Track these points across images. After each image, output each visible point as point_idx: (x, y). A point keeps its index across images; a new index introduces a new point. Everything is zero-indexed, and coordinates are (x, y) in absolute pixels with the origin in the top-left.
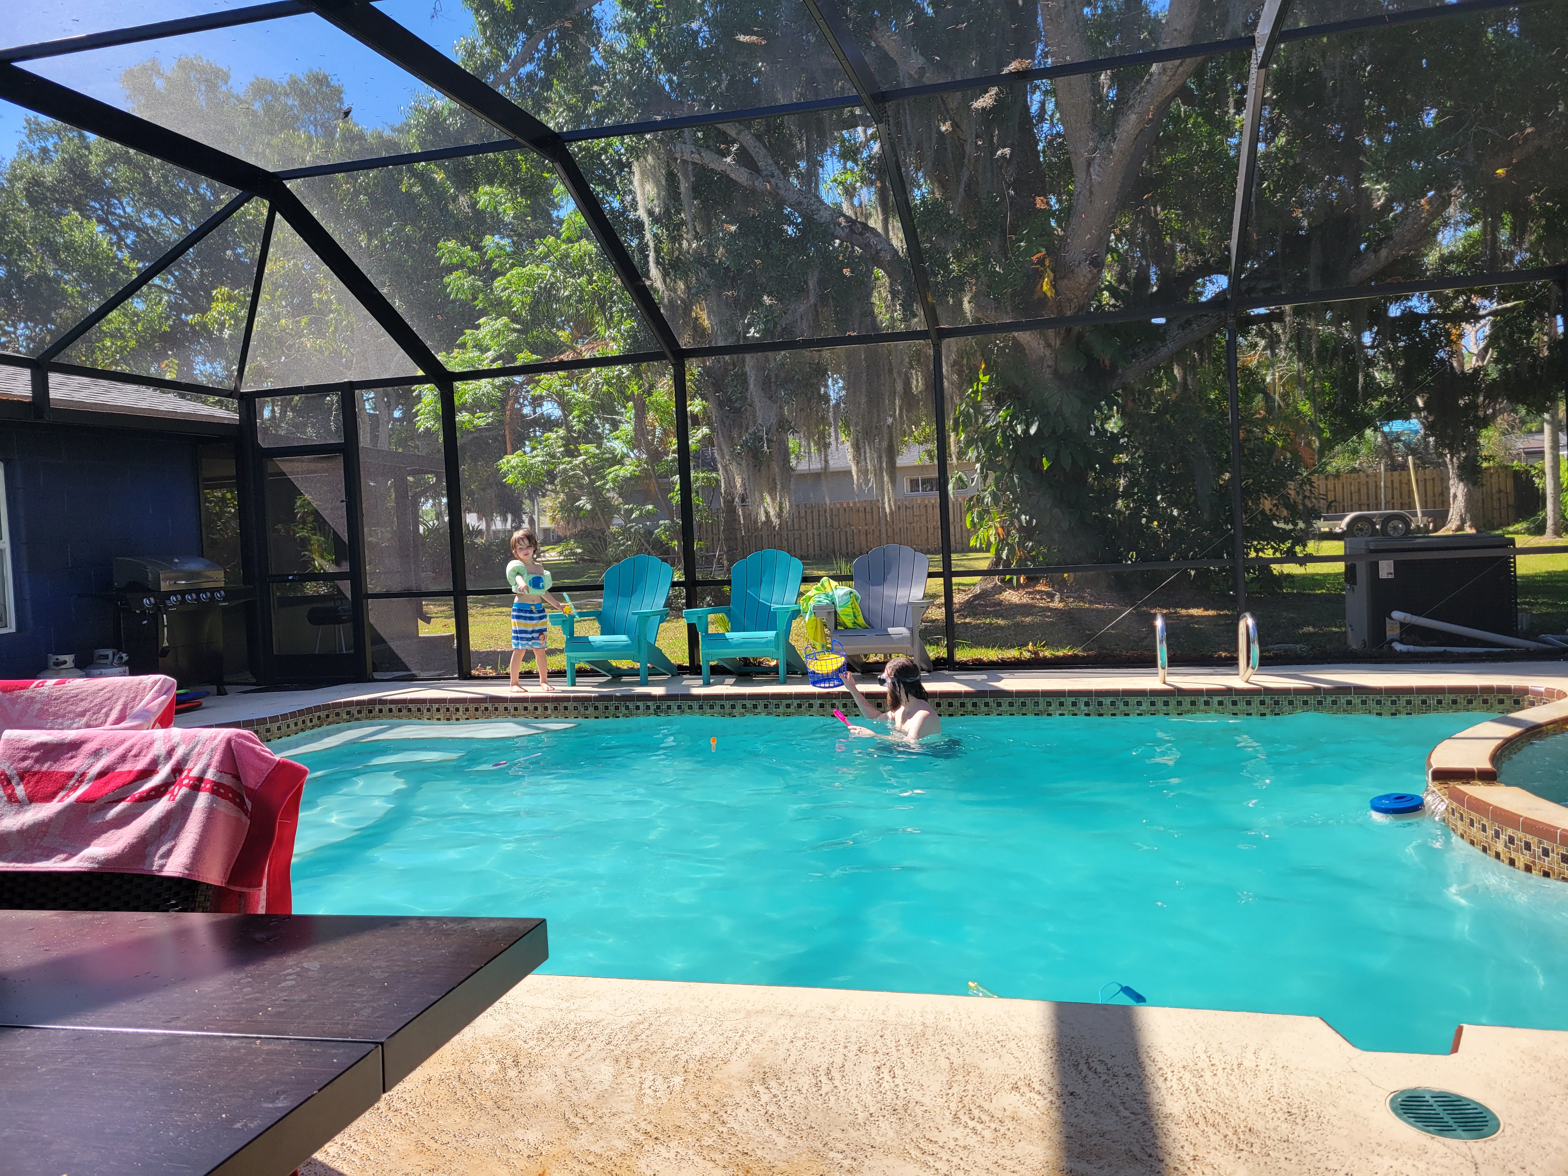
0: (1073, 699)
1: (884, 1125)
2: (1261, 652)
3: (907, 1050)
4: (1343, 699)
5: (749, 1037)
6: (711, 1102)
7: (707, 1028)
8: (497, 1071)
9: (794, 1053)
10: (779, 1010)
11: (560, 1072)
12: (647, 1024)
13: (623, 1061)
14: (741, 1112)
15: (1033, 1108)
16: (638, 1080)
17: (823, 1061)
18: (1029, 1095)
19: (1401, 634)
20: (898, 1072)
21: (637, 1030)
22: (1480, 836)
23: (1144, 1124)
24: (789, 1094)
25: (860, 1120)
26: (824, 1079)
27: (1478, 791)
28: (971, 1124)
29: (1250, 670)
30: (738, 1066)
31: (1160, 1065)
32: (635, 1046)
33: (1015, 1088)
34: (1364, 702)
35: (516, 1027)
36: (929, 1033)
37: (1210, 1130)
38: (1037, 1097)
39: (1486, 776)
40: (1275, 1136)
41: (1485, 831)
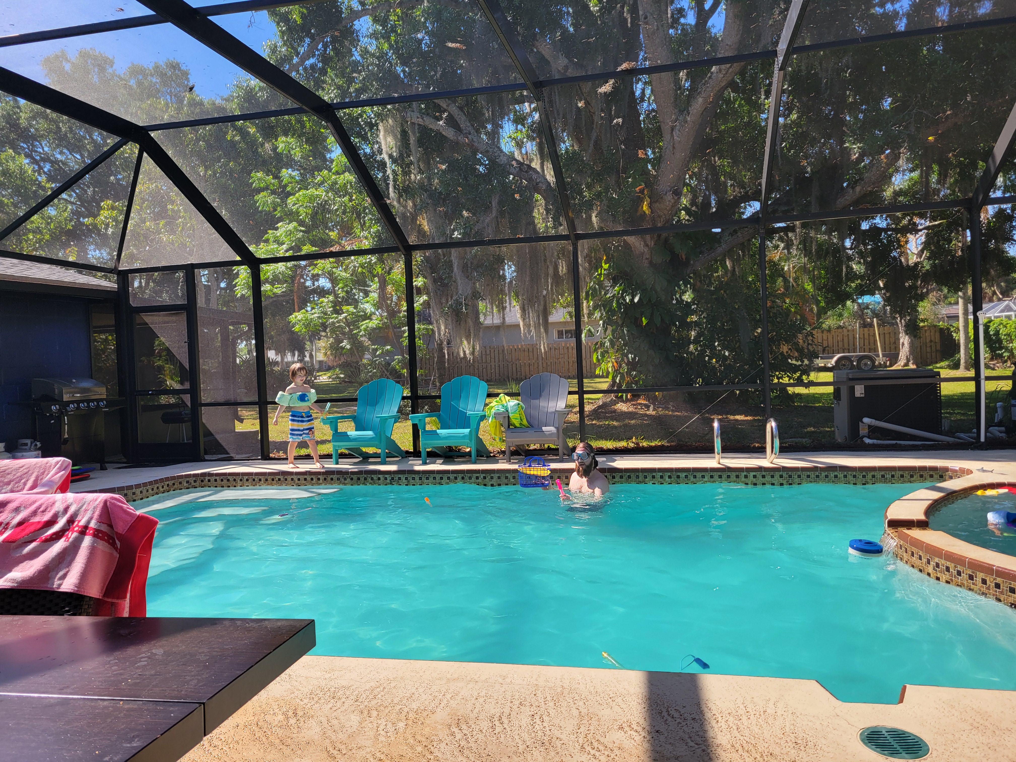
0: (661, 474)
1: (536, 753)
2: (780, 444)
3: (551, 704)
4: (832, 475)
5: (448, 696)
6: (423, 739)
7: (421, 690)
8: (282, 719)
9: (478, 705)
10: (469, 678)
11: (324, 720)
12: (382, 688)
13: (366, 712)
14: (443, 745)
15: (633, 741)
16: (375, 725)
17: (497, 711)
18: (629, 732)
19: (869, 432)
20: (546, 718)
21: (375, 692)
22: (918, 562)
23: (704, 751)
24: (474, 733)
25: (520, 750)
26: (497, 723)
27: (916, 533)
28: (592, 752)
29: (773, 455)
30: (441, 715)
31: (714, 712)
32: (374, 702)
33: (621, 728)
34: (845, 476)
35: (295, 690)
36: (566, 692)
37: (745, 755)
38: (635, 734)
39: (921, 524)
40: (787, 758)
41: (920, 559)
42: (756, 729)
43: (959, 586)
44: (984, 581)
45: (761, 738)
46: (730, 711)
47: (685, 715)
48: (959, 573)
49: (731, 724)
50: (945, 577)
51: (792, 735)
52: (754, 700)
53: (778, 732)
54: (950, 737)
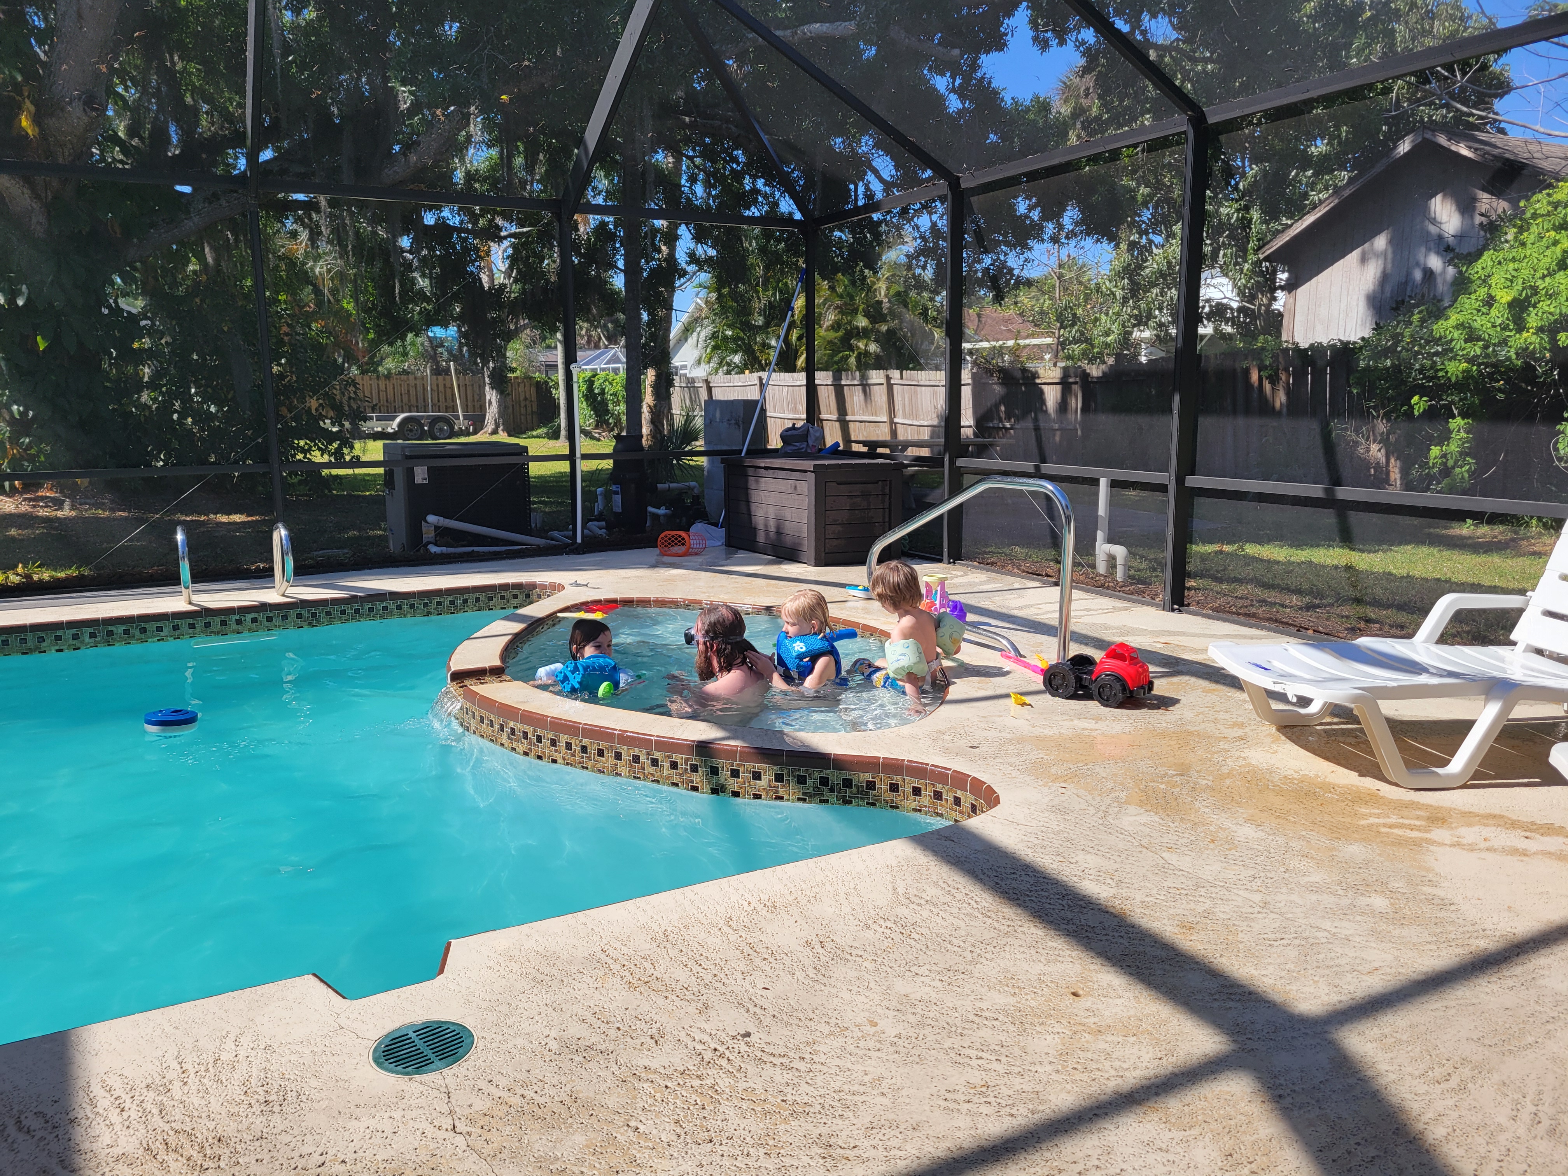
2: (296, 562)
4: (379, 605)
19: (436, 536)
22: (489, 730)
27: (487, 688)
29: (285, 583)
34: (399, 607)
39: (496, 672)
40: (247, 1137)
41: (492, 726)
42: (196, 1101)
43: (539, 758)
44: (569, 746)
45: (204, 1115)
46: (149, 1081)
47: (56, 1119)
48: (539, 739)
49: (148, 1106)
50: (522, 747)
51: (260, 1090)
52: (199, 1044)
53: (237, 1093)
54: (504, 1009)
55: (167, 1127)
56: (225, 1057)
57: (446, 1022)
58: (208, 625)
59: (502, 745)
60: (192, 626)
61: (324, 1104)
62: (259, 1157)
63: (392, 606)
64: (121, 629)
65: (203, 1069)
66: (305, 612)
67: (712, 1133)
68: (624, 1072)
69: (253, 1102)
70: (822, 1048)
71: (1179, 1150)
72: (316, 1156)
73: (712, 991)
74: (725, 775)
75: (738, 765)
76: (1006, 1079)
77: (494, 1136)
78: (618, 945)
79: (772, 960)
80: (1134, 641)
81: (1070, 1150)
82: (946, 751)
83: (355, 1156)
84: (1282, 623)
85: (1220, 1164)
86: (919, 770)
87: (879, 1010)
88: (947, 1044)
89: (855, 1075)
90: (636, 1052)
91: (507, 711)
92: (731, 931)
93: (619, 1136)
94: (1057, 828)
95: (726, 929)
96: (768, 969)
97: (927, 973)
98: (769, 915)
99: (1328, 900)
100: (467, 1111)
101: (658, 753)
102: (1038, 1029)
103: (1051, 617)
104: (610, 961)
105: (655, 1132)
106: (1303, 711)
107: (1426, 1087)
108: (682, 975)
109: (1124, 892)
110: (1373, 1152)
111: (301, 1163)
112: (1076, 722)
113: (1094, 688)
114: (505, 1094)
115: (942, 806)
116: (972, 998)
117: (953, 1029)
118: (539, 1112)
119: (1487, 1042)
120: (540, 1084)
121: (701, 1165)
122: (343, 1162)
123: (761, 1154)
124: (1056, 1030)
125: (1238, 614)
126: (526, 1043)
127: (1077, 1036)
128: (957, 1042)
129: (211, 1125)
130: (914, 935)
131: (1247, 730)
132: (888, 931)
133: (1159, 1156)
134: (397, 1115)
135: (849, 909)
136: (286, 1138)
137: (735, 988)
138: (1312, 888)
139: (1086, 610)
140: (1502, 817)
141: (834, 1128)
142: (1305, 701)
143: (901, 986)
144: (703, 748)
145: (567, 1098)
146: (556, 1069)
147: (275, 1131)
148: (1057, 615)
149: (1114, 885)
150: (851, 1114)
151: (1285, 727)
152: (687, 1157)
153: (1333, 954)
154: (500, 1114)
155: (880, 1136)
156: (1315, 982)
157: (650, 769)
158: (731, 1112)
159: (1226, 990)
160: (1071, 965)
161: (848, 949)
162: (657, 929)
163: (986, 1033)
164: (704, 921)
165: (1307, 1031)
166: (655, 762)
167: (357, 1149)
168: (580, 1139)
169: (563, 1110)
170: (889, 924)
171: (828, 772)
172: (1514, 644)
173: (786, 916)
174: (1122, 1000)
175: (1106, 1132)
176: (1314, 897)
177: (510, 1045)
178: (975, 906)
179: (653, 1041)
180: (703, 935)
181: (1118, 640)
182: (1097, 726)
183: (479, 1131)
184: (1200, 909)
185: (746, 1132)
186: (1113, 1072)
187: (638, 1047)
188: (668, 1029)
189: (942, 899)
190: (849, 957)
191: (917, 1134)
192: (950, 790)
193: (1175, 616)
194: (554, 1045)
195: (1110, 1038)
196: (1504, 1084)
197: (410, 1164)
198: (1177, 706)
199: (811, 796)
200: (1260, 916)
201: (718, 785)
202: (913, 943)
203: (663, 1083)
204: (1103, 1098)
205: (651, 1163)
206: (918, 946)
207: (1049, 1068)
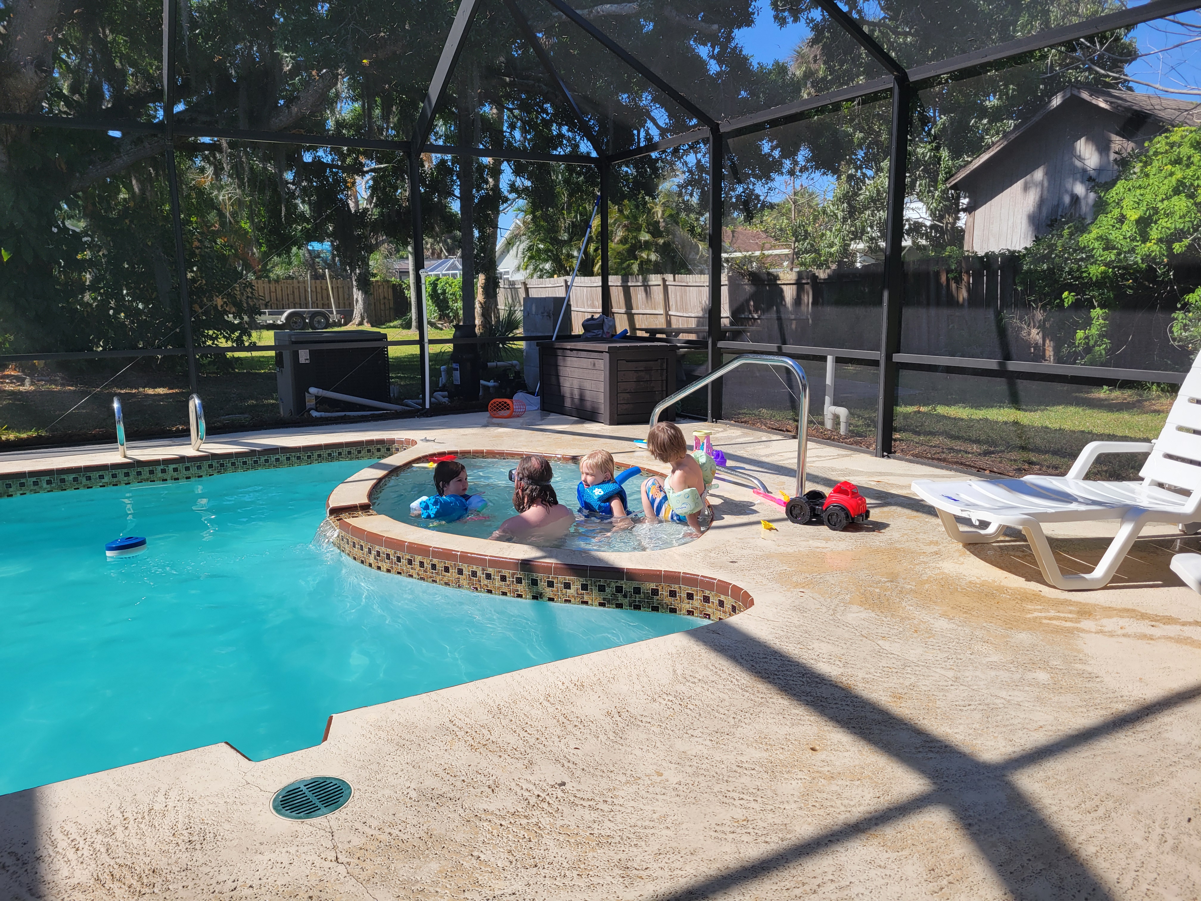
2: (207, 424)
4: (273, 458)
19: (316, 404)
22: (359, 553)
27: (357, 520)
29: (200, 440)
34: (288, 459)
39: (365, 508)
40: (175, 869)
41: (362, 549)
42: (135, 842)
43: (399, 573)
44: (422, 564)
45: (141, 853)
46: (98, 826)
47: (25, 857)
48: (399, 559)
49: (98, 846)
50: (385, 566)
51: (185, 832)
52: (137, 797)
53: (166, 834)
54: (375, 767)
55: (112, 862)
56: (157, 807)
57: (329, 778)
58: (139, 473)
59: (370, 565)
60: (127, 475)
61: (235, 842)
62: (185, 884)
63: (283, 458)
64: (71, 477)
65: (140, 817)
66: (215, 463)
67: (537, 860)
68: (468, 814)
69: (180, 842)
70: (621, 793)
71: (894, 866)
72: (229, 883)
73: (535, 751)
74: (543, 585)
75: (553, 578)
76: (761, 815)
77: (368, 865)
78: (462, 717)
79: (581, 726)
80: (855, 480)
81: (811, 868)
82: (712, 565)
83: (260, 882)
84: (966, 465)
85: (925, 877)
86: (691, 580)
87: (664, 764)
88: (716, 789)
89: (646, 813)
90: (477, 799)
91: (374, 538)
92: (549, 705)
93: (465, 863)
94: (798, 623)
95: (545, 703)
96: (578, 733)
97: (700, 734)
98: (578, 692)
99: (1004, 675)
100: (347, 846)
101: (491, 569)
102: (786, 776)
103: (791, 462)
104: (456, 729)
105: (492, 859)
106: (982, 532)
107: (1080, 816)
108: (512, 739)
109: (849, 671)
110: (1040, 866)
111: (218, 888)
112: (811, 542)
113: (824, 516)
114: (376, 833)
115: (709, 607)
116: (734, 753)
117: (721, 777)
118: (403, 846)
119: (1125, 781)
120: (403, 824)
121: (529, 885)
122: (251, 887)
123: (575, 875)
124: (799, 777)
125: (933, 459)
126: (392, 794)
127: (815, 781)
128: (724, 787)
129: (147, 860)
130: (689, 706)
131: (940, 547)
132: (670, 703)
133: (879, 871)
134: (293, 850)
135: (639, 687)
136: (206, 869)
137: (553, 749)
138: (992, 666)
139: (817, 456)
140: (1134, 610)
141: (630, 854)
142: (984, 524)
143: (680, 745)
144: (526, 565)
145: (424, 835)
146: (416, 813)
147: (197, 864)
148: (796, 460)
149: (841, 665)
150: (643, 844)
151: (969, 544)
152: (517, 879)
153: (1008, 716)
154: (373, 848)
155: (666, 860)
156: (995, 737)
157: (486, 582)
158: (551, 843)
159: (927, 745)
160: (810, 727)
161: (639, 717)
162: (492, 704)
163: (744, 779)
164: (528, 697)
165: (990, 775)
166: (488, 576)
167: (261, 877)
168: (434, 866)
169: (421, 844)
170: (671, 698)
171: (622, 582)
172: (1142, 479)
173: (591, 693)
174: (849, 753)
175: (839, 854)
176: (993, 673)
177: (380, 795)
178: (736, 683)
179: (490, 790)
180: (528, 708)
181: (842, 479)
182: (827, 545)
183: (357, 861)
184: (907, 683)
185: (563, 859)
186: (843, 809)
187: (479, 794)
188: (501, 781)
189: (711, 678)
190: (640, 723)
191: (694, 858)
192: (716, 595)
193: (885, 460)
194: (413, 794)
195: (840, 782)
196: (1139, 813)
197: (303, 888)
198: (887, 529)
199: (609, 602)
200: (953, 688)
201: (537, 593)
202: (689, 712)
203: (498, 822)
204: (835, 828)
205: (490, 884)
206: (693, 714)
207: (794, 806)
